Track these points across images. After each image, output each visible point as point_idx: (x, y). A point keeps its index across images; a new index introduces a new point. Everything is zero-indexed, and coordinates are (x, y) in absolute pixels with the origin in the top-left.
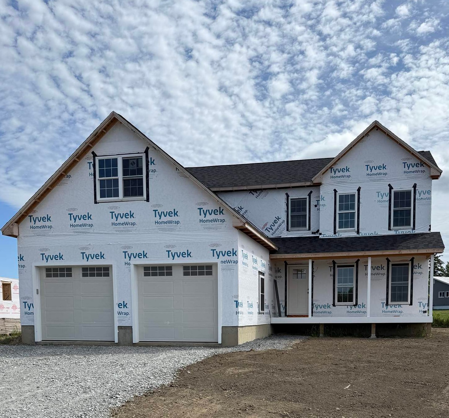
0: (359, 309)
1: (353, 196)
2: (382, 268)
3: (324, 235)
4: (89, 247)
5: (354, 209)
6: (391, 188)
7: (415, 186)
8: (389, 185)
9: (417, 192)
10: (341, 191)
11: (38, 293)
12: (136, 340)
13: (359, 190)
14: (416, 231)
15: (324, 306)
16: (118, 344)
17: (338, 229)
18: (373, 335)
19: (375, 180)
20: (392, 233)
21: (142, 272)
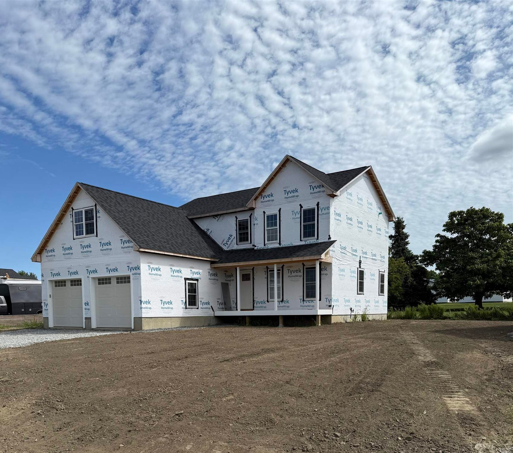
0: (285, 304)
1: (276, 215)
2: (300, 271)
3: (257, 247)
4: (71, 267)
5: (276, 226)
6: (301, 207)
7: (318, 205)
8: (300, 205)
9: (320, 208)
10: (268, 213)
11: (50, 297)
12: (94, 326)
13: (280, 211)
14: (320, 241)
15: (261, 302)
16: (85, 329)
17: (266, 242)
18: (281, 324)
19: (290, 202)
20: (303, 243)
21: (97, 282)
